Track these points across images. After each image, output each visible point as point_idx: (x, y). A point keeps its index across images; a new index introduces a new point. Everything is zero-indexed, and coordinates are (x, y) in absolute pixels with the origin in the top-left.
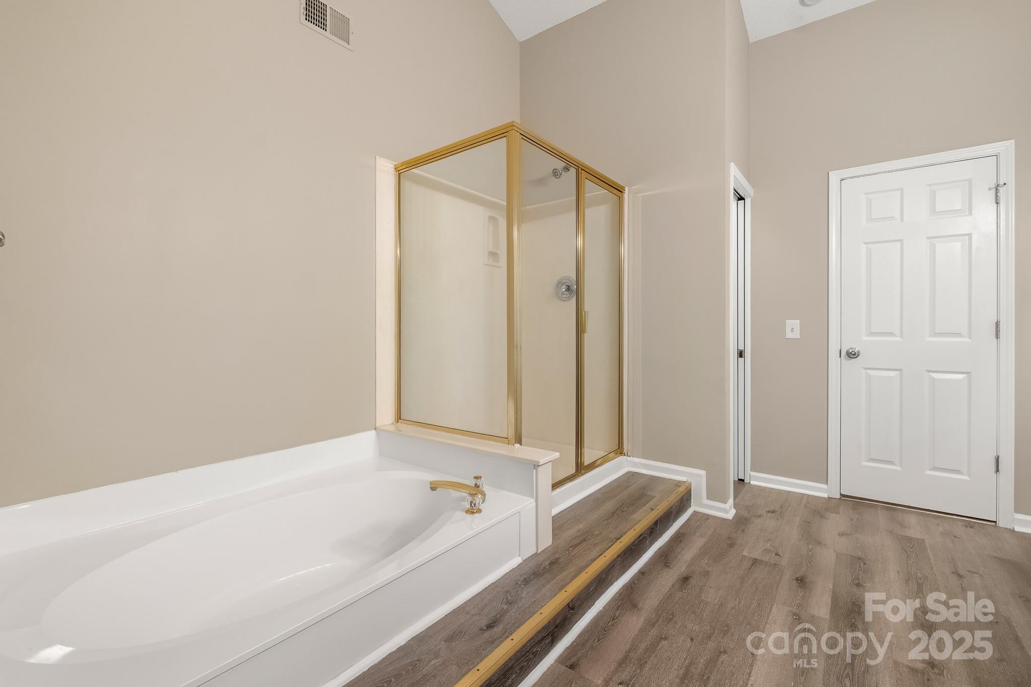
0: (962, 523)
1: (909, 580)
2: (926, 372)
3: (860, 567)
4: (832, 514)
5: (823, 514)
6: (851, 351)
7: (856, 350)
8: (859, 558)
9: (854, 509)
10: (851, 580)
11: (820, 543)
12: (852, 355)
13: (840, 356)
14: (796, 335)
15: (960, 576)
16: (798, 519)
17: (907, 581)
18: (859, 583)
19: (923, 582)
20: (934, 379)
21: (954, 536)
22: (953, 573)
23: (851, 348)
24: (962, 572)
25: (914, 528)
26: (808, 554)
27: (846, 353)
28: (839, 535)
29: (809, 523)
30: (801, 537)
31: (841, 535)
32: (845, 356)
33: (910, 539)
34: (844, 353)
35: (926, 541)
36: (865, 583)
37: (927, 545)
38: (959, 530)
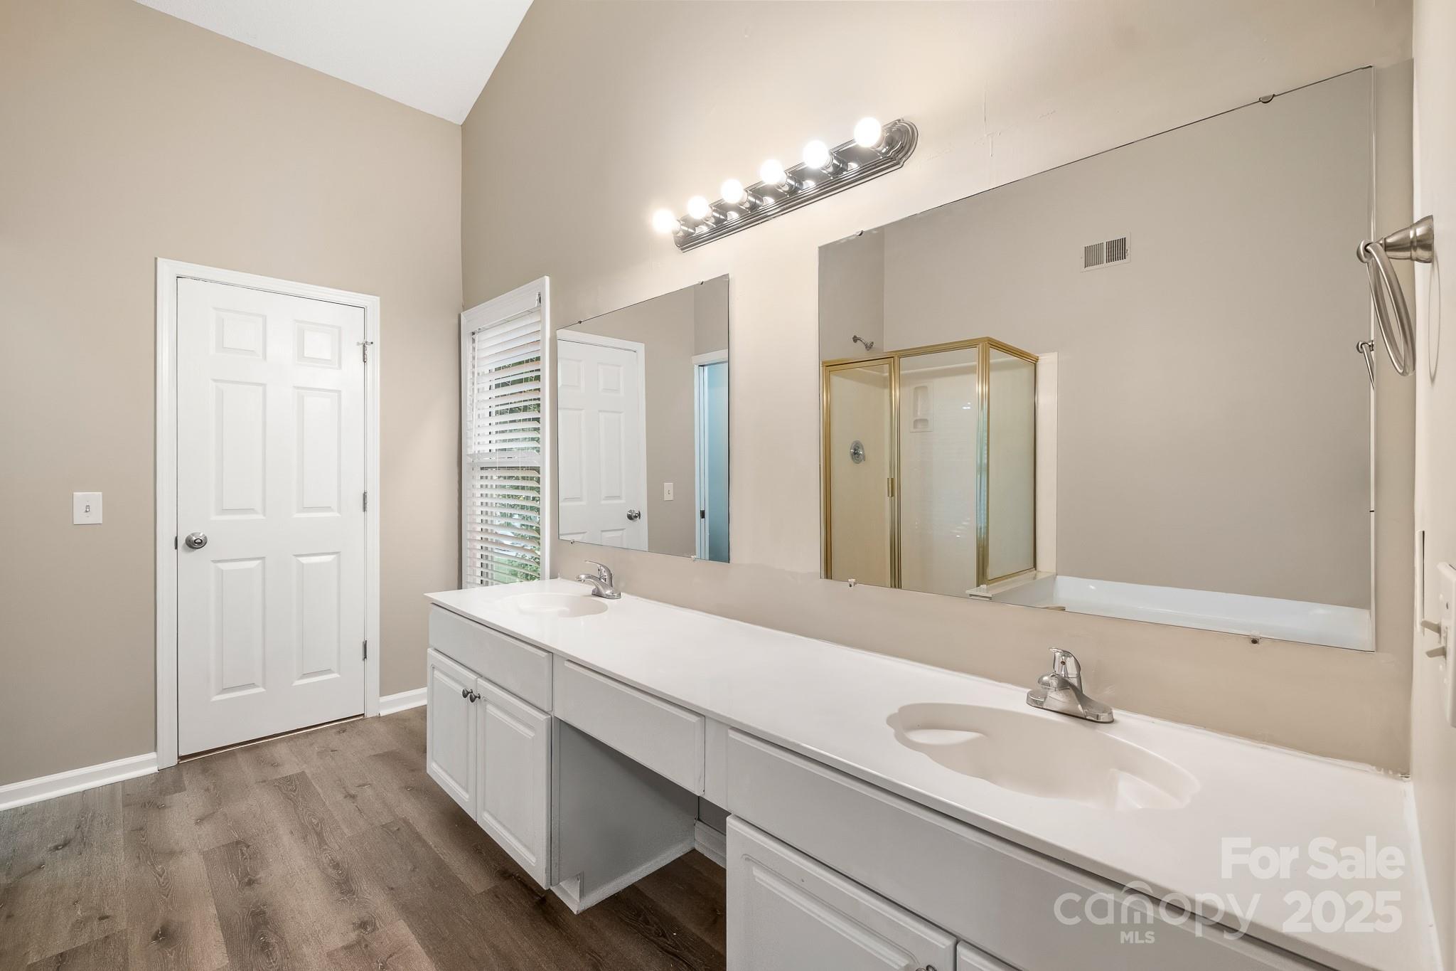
0: (334, 730)
1: (306, 836)
2: (293, 557)
3: (242, 853)
4: (174, 795)
5: (159, 803)
6: (194, 538)
7: (201, 535)
8: (238, 843)
9: (205, 771)
10: (237, 883)
11: (172, 854)
12: (194, 544)
13: (176, 548)
14: (96, 517)
15: (353, 797)
16: (119, 832)
17: (305, 838)
18: (250, 880)
19: (322, 828)
20: (303, 564)
21: (332, 751)
22: (346, 797)
23: (193, 534)
24: (353, 792)
25: (289, 763)
26: (159, 882)
27: (186, 540)
28: (197, 823)
29: (141, 829)
30: (136, 861)
31: (200, 821)
32: (184, 546)
33: (289, 780)
34: (182, 542)
35: (307, 771)
36: (256, 874)
37: (309, 776)
38: (335, 740)
